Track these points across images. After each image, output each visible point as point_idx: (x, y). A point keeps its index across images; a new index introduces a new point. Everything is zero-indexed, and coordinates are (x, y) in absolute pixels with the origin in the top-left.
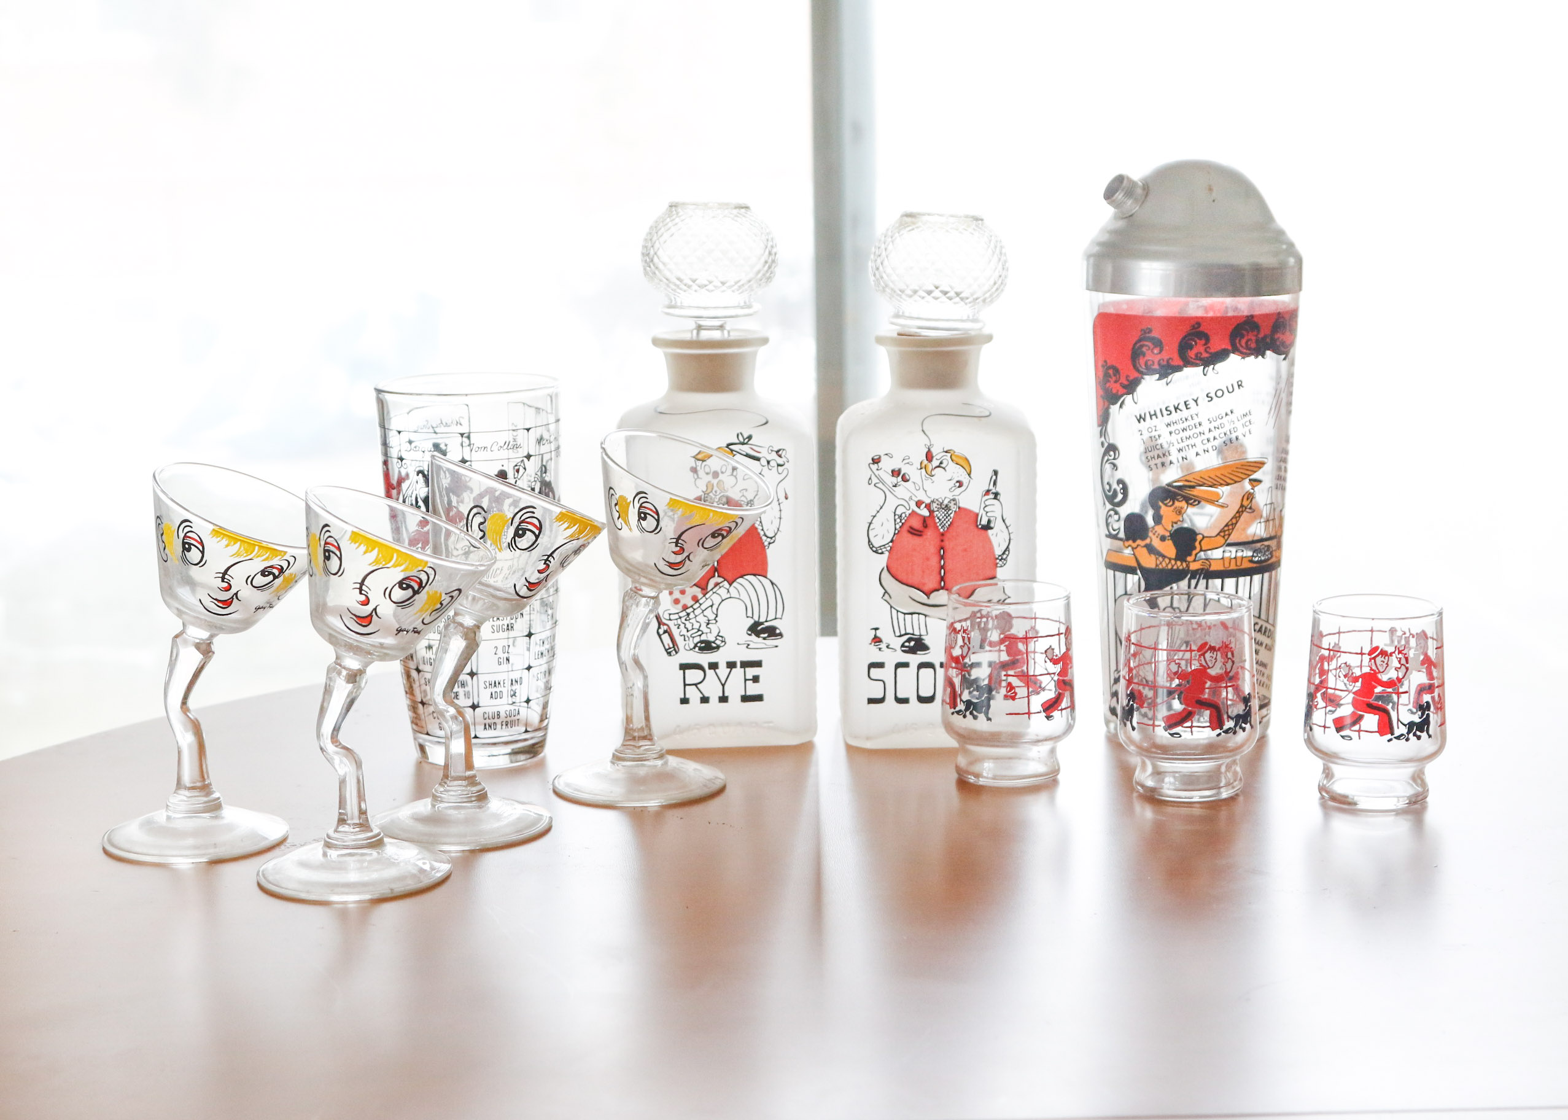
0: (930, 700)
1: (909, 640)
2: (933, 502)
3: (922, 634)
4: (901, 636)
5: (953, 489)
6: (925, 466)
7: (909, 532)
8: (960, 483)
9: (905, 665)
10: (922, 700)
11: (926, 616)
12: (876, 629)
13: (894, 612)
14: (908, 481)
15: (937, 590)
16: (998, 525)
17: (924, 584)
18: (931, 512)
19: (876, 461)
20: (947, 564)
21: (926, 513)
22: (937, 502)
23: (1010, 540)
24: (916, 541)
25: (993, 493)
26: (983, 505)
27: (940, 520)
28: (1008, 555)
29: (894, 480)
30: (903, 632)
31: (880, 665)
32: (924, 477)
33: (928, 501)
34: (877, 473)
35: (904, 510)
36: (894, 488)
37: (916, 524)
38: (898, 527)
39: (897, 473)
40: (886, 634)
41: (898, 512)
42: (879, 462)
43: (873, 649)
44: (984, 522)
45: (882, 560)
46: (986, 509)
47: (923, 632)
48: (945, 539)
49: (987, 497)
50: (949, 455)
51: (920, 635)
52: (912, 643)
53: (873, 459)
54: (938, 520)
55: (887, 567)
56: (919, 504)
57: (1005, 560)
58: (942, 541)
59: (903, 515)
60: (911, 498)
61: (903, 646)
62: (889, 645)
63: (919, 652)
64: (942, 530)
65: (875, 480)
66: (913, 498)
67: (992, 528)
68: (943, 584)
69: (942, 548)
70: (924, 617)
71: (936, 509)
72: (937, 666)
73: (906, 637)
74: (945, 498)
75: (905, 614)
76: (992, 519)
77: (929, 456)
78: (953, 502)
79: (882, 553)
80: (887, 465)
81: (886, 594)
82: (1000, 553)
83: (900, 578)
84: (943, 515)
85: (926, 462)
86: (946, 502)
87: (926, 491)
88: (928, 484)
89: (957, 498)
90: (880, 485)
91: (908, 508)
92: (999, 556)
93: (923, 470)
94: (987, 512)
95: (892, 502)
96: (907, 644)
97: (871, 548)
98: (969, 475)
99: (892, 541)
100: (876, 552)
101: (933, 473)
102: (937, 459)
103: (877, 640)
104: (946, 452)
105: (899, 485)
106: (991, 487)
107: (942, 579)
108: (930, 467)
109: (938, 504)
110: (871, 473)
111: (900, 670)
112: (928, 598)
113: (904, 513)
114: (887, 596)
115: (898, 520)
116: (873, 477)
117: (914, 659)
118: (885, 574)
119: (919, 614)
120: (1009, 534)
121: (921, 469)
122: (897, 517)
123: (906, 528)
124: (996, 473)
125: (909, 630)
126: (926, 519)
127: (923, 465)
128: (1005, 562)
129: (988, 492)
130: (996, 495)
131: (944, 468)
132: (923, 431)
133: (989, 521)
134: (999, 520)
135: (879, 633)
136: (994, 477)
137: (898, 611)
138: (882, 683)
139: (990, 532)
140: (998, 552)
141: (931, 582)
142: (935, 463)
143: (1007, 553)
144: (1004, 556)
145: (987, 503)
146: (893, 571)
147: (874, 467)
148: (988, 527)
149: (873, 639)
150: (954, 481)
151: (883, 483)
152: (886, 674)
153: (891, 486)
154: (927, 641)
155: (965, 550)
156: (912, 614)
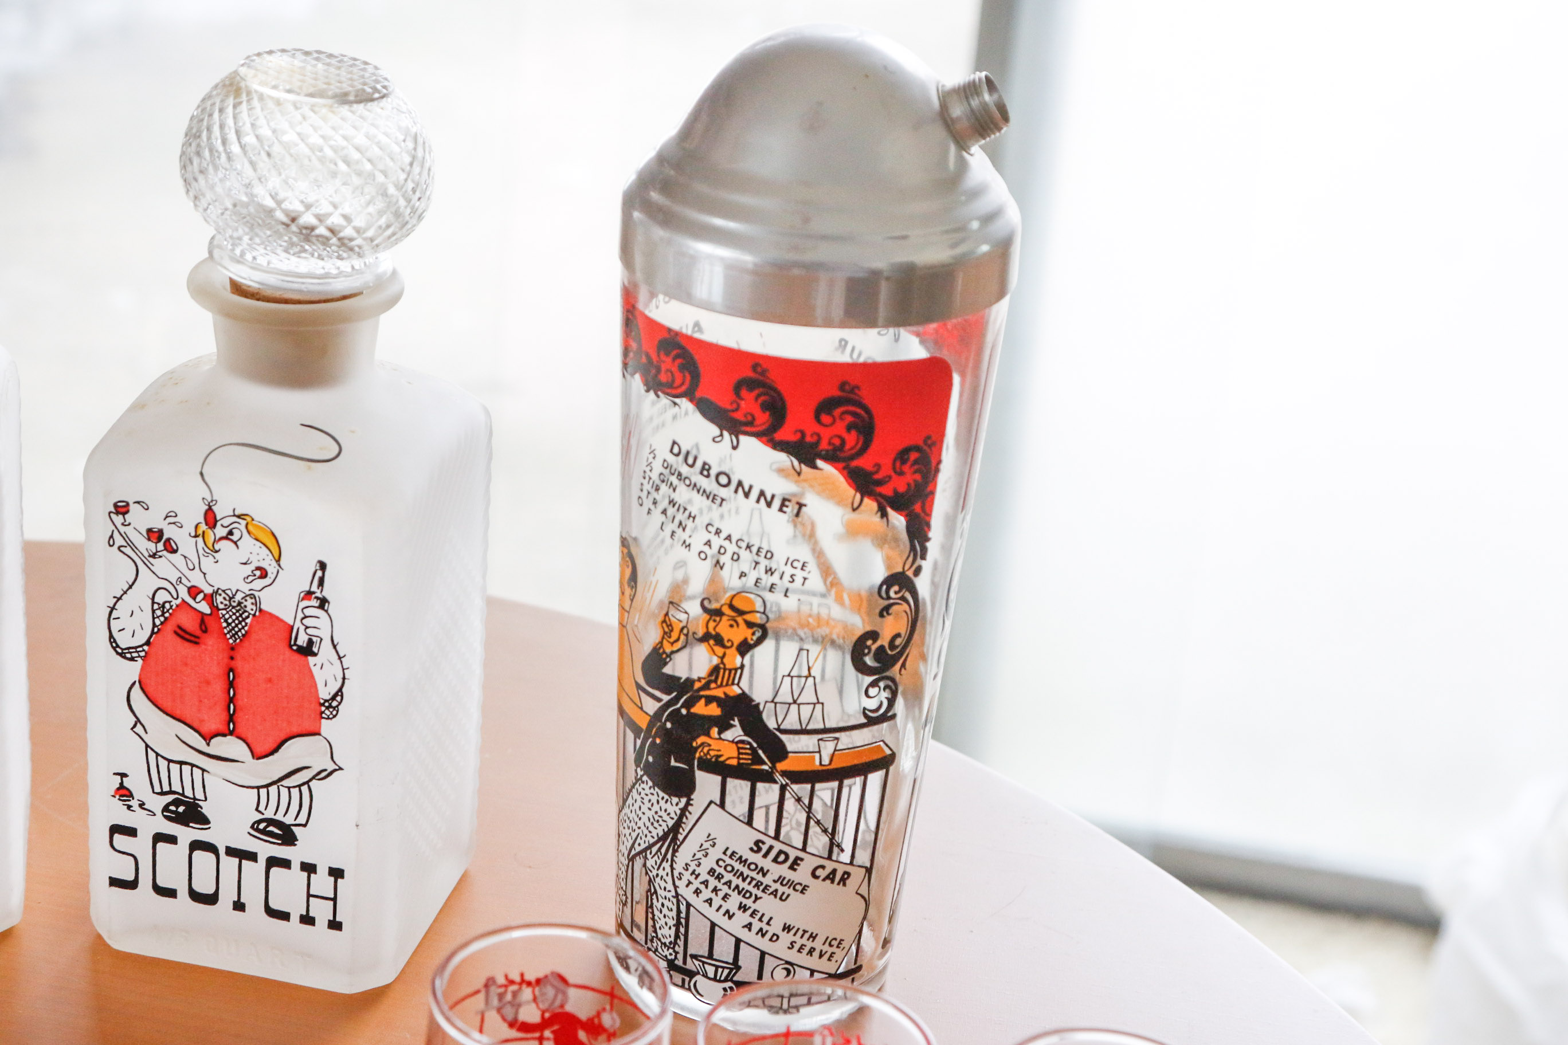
0: (211, 899)
1: (176, 803)
2: (216, 592)
3: (197, 797)
4: (162, 793)
5: (251, 578)
6: (204, 532)
7: (176, 633)
8: (264, 574)
9: (172, 840)
10: (196, 896)
11: (203, 770)
12: (123, 775)
13: (152, 755)
14: (175, 551)
15: (224, 735)
16: (325, 651)
17: (202, 721)
18: (215, 608)
19: (121, 509)
20: (238, 697)
21: (204, 608)
22: (223, 595)
23: (344, 678)
24: (187, 650)
25: (317, 598)
26: (300, 615)
27: (229, 624)
28: (340, 703)
29: (151, 546)
30: (166, 788)
31: (131, 832)
32: (201, 552)
33: (209, 590)
34: (122, 529)
35: (170, 598)
36: (151, 559)
37: (190, 623)
38: (158, 622)
39: (156, 535)
40: (138, 784)
41: (161, 597)
42: (127, 512)
43: (118, 804)
44: (303, 640)
45: (133, 670)
46: (304, 621)
47: (199, 795)
48: (238, 656)
49: (306, 603)
50: (243, 523)
51: (195, 799)
52: (181, 809)
53: (116, 505)
54: (225, 625)
55: (140, 682)
56: (194, 591)
57: (334, 708)
58: (232, 658)
59: (167, 606)
60: (180, 579)
61: (166, 809)
62: (144, 804)
63: (191, 825)
64: (231, 641)
65: (119, 541)
66: (184, 580)
67: (315, 655)
68: (230, 728)
69: (231, 670)
70: (200, 772)
71: (221, 606)
72: (222, 851)
73: (170, 798)
74: (238, 590)
75: (170, 761)
76: (314, 639)
77: (211, 519)
78: (250, 601)
79: (132, 659)
80: (139, 520)
81: (138, 724)
82: (328, 697)
83: (160, 702)
84: (234, 617)
85: (203, 527)
86: (239, 597)
87: (205, 574)
88: (207, 563)
89: (256, 594)
90: (128, 550)
91: (175, 597)
92: (326, 701)
93: (200, 540)
94: (307, 627)
95: (147, 583)
96: (172, 808)
97: (114, 648)
98: (278, 561)
99: (148, 643)
100: (121, 655)
101: (217, 547)
102: (222, 525)
103: (124, 793)
104: (239, 517)
105: (160, 557)
106: (314, 588)
107: (231, 718)
108: (210, 537)
109: (225, 599)
110: (114, 528)
111: (160, 846)
112: (208, 744)
113: (170, 602)
114: (139, 729)
115: (159, 613)
116: (116, 535)
117: (186, 834)
118: (137, 693)
119: (193, 765)
120: (343, 669)
121: (196, 536)
122: (156, 606)
123: (170, 627)
124: (323, 566)
125: (177, 787)
126: (205, 617)
127: (200, 532)
128: (334, 713)
129: (309, 594)
130: (323, 603)
131: (235, 543)
132: (202, 474)
133: (310, 642)
134: (327, 644)
135: (127, 782)
136: (319, 573)
137: (157, 755)
138: (132, 859)
139: (311, 660)
140: (324, 694)
141: (214, 723)
142: (221, 532)
143: (339, 698)
144: (335, 704)
145: (307, 612)
146: (150, 690)
147: (118, 519)
148: (308, 651)
149: (118, 789)
150: (252, 567)
151: (134, 548)
152: (141, 845)
153: (146, 555)
154: (206, 809)
155: (270, 680)
156: (181, 763)
